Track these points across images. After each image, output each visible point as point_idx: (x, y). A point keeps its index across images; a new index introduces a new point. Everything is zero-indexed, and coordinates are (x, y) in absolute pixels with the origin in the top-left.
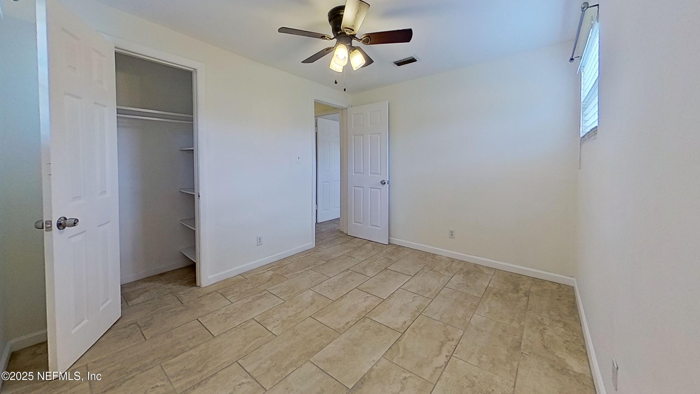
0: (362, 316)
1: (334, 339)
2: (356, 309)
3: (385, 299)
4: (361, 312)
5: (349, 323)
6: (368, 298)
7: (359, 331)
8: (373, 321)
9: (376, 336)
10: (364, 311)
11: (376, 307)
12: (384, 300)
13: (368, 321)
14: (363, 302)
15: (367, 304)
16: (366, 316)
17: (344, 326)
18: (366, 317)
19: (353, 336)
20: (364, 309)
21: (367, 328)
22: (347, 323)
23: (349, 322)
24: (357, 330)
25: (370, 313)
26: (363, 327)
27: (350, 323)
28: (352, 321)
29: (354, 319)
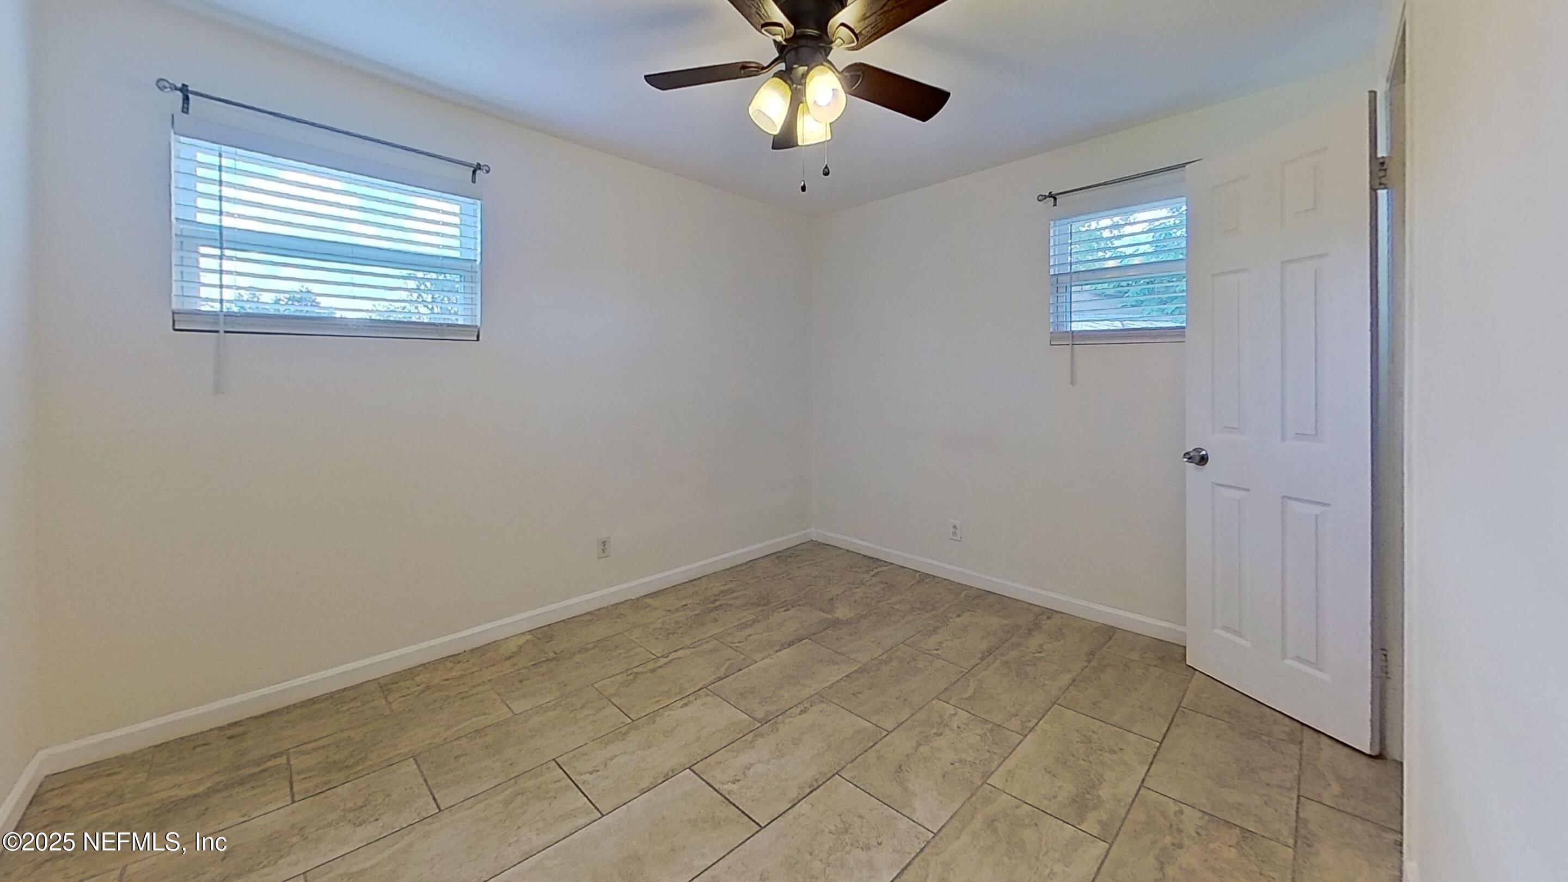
0: (768, 724)
1: (830, 688)
2: (777, 745)
3: (688, 770)
4: (769, 735)
5: (801, 711)
6: (736, 776)
7: (783, 696)
8: (749, 712)
9: (754, 687)
10: (762, 736)
11: (725, 745)
12: (690, 768)
13: (759, 714)
14: (755, 764)
15: (746, 758)
16: (760, 725)
17: (811, 706)
18: (760, 722)
19: (796, 689)
20: (760, 741)
21: (768, 700)
22: (805, 712)
23: (800, 714)
24: (786, 698)
25: (746, 731)
26: (775, 702)
27: (798, 710)
28: (793, 715)
29: (787, 720)
